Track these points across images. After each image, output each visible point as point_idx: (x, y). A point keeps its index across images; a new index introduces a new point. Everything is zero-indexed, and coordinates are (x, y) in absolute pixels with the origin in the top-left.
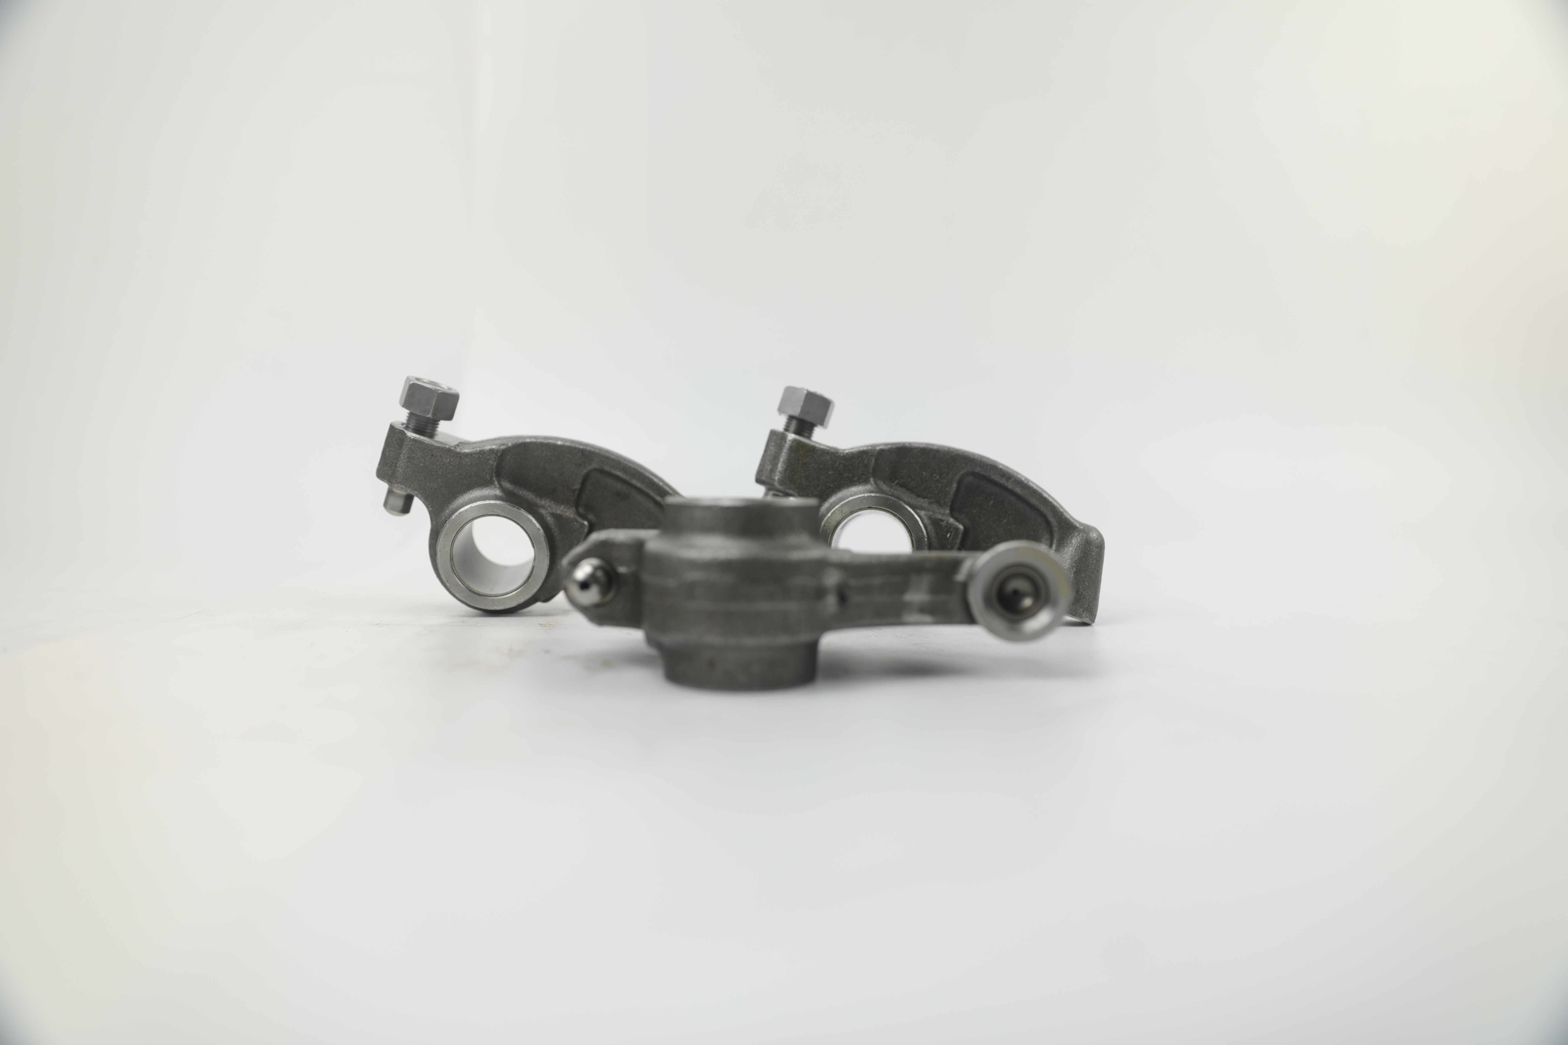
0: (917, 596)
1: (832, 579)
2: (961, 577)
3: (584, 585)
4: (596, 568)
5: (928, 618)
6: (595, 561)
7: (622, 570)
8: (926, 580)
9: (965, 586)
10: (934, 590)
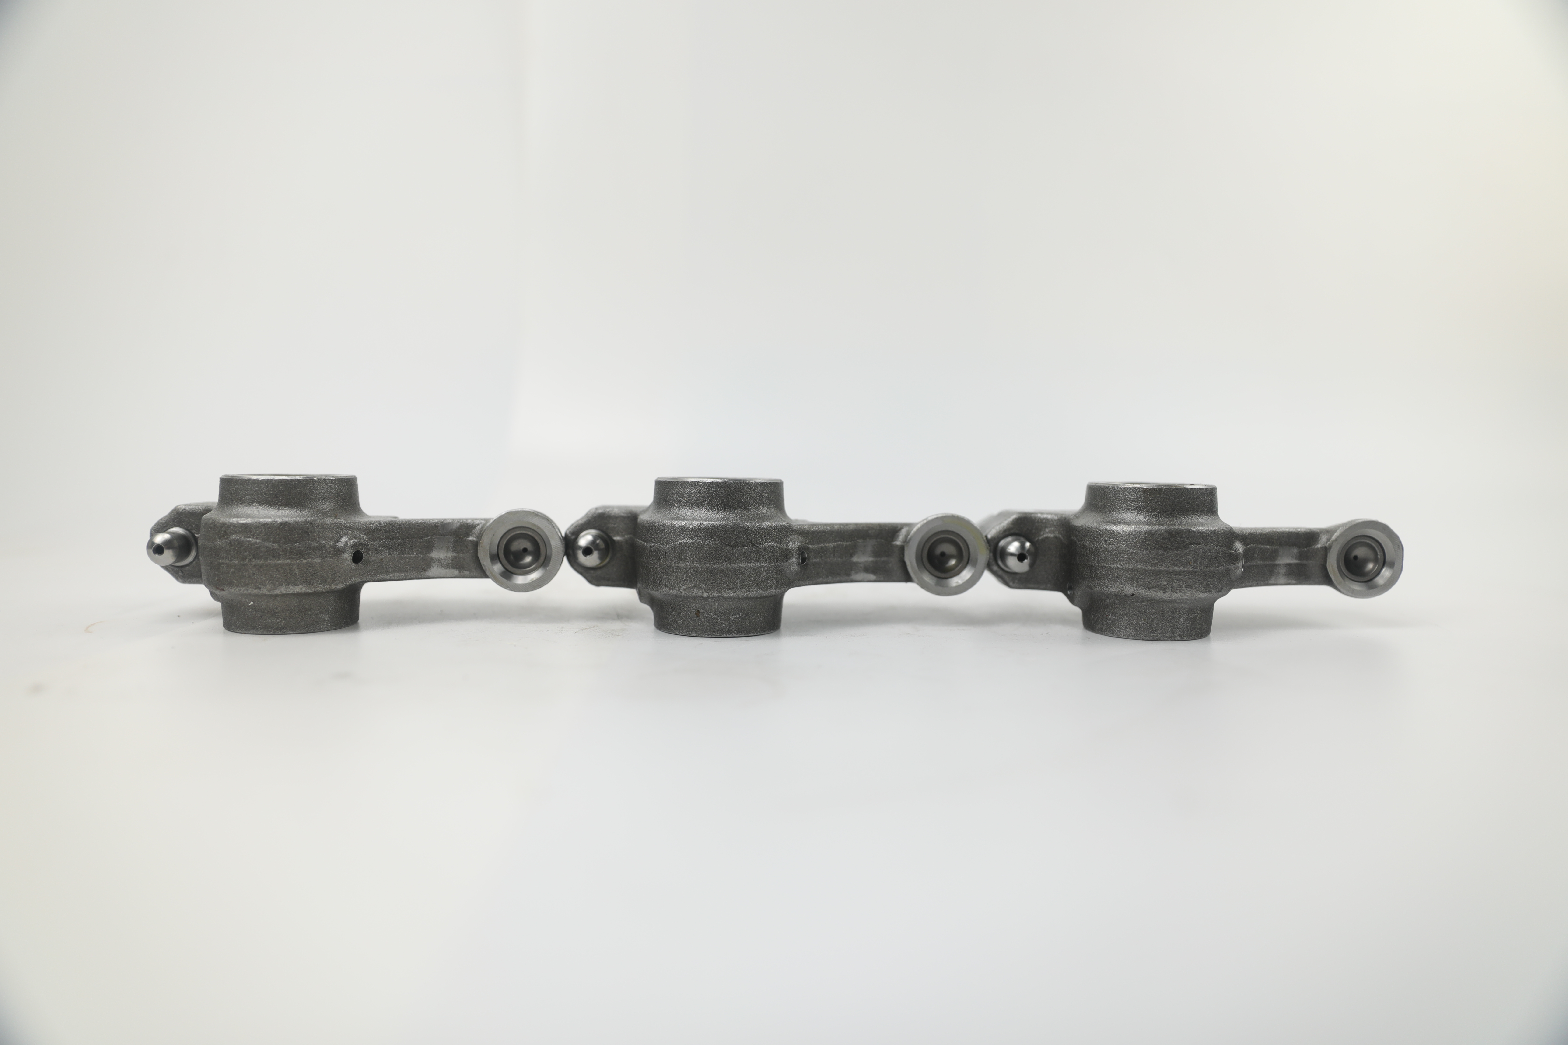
0: (863, 558)
1: (794, 544)
2: (898, 542)
3: (587, 551)
4: (596, 538)
5: (872, 577)
6: (593, 532)
7: (617, 538)
8: (871, 544)
9: (902, 549)
10: (876, 554)
